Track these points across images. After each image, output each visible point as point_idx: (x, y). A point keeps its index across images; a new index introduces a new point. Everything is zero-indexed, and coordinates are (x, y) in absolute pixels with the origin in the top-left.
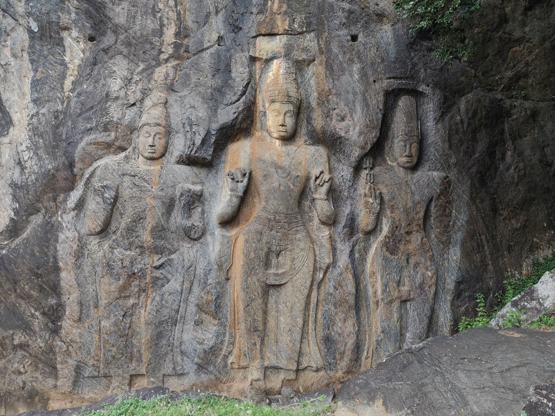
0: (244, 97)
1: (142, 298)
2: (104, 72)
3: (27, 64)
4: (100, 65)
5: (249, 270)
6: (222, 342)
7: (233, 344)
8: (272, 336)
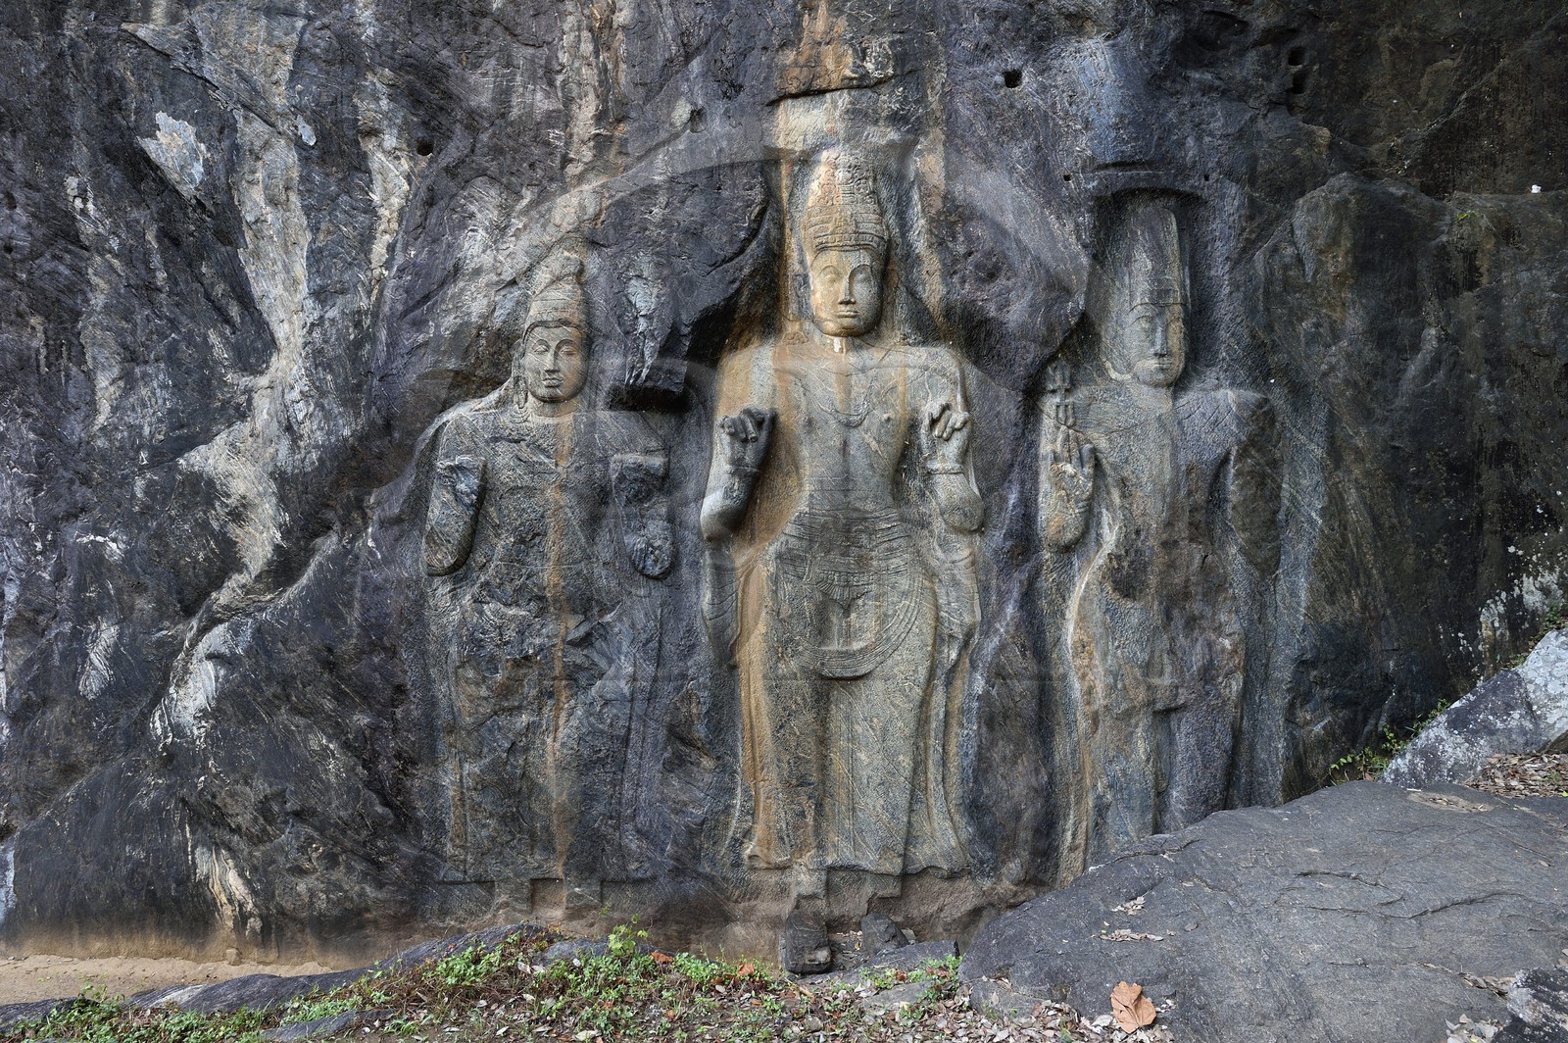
0: (754, 244)
1: (546, 710)
2: (450, 218)
3: (298, 218)
4: (442, 204)
5: (781, 647)
6: (728, 808)
7: (752, 813)
8: (842, 794)
